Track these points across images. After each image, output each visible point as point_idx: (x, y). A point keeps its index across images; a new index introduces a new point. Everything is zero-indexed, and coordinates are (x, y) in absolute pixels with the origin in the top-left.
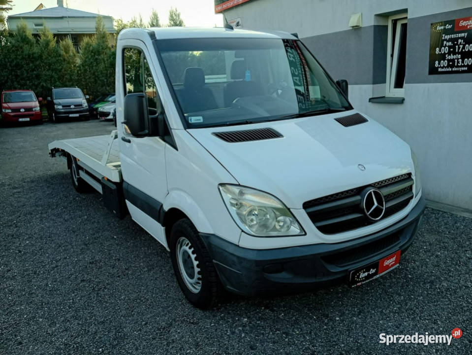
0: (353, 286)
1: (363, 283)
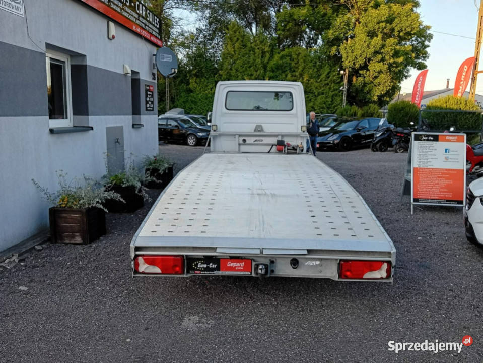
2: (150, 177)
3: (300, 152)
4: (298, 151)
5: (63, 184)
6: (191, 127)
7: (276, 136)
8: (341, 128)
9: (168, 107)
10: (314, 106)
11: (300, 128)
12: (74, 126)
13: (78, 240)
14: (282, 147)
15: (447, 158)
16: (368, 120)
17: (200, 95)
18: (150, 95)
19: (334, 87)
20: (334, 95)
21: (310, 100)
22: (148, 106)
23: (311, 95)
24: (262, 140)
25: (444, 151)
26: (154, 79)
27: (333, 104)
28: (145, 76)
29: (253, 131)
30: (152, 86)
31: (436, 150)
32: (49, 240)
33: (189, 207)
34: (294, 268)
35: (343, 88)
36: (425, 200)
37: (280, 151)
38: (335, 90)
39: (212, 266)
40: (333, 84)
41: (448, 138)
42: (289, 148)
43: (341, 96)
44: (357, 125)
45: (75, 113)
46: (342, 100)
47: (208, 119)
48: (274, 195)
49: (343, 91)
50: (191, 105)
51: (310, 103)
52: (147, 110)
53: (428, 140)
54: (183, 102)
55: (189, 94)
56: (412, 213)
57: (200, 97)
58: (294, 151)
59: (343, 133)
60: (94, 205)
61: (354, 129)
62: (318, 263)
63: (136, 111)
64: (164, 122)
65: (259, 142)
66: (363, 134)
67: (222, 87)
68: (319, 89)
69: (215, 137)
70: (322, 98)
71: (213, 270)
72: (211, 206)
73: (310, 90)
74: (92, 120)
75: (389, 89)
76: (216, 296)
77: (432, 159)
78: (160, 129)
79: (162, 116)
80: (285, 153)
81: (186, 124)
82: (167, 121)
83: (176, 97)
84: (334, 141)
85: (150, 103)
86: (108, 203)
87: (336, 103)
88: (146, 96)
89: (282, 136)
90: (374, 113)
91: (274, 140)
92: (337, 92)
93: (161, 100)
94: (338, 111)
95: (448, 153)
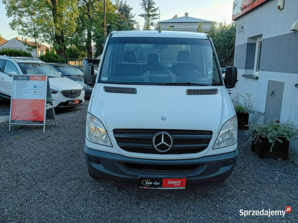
0: (140, 187)
1: (148, 188)
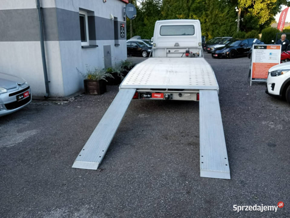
2: (124, 69)
3: (197, 56)
4: (196, 56)
5: (89, 70)
6: (144, 46)
7: (185, 48)
8: (231, 45)
9: (131, 35)
10: (219, 32)
11: (198, 44)
12: (90, 45)
13: (96, 93)
14: (188, 54)
15: (270, 58)
16: (248, 40)
17: (150, 28)
18: (122, 29)
19: (231, 19)
20: (231, 25)
21: (217, 28)
22: (122, 35)
23: (217, 25)
24: (178, 51)
25: (269, 54)
26: (124, 20)
27: (231, 31)
28: (120, 19)
29: (174, 46)
30: (124, 24)
31: (265, 53)
32: (84, 93)
33: (140, 76)
34: (180, 97)
35: (237, 20)
36: (258, 79)
37: (187, 56)
38: (232, 22)
39: (149, 96)
40: (231, 18)
41: (271, 47)
42: (191, 54)
43: (236, 26)
44: (241, 43)
45: (90, 39)
46: (236, 28)
47: (152, 40)
48: (176, 72)
49: (237, 22)
50: (144, 34)
51: (216, 30)
52: (121, 37)
53: (261, 48)
54: (140, 32)
55: (143, 27)
56: (251, 85)
57: (150, 29)
58: (194, 56)
59: (233, 47)
60: (102, 79)
61: (239, 46)
62: (189, 95)
63: (116, 38)
64: (129, 44)
65: (177, 52)
66: (245, 48)
67: (158, 24)
68: (222, 22)
69: (155, 50)
70: (224, 27)
71: (149, 97)
72: (149, 76)
73: (217, 22)
74: (98, 42)
75: (267, 20)
76: (151, 109)
77: (263, 58)
78: (127, 48)
79: (129, 40)
80: (189, 57)
81: (142, 45)
82: (131, 44)
83: (136, 29)
84: (226, 52)
85: (123, 33)
86: (107, 78)
87: (233, 30)
88: (121, 30)
89: (189, 48)
90: (255, 36)
91: (184, 51)
92: (233, 23)
93: (128, 31)
94: (234, 35)
95: (271, 55)
